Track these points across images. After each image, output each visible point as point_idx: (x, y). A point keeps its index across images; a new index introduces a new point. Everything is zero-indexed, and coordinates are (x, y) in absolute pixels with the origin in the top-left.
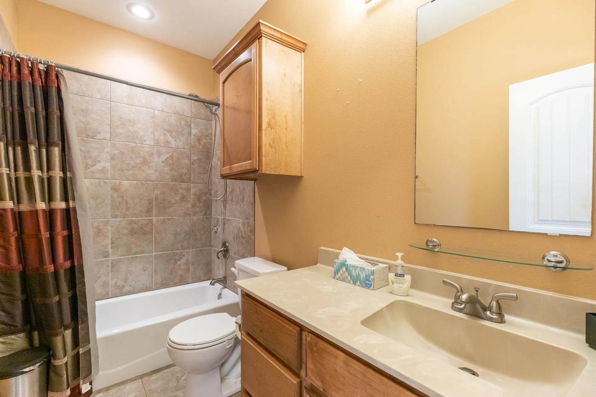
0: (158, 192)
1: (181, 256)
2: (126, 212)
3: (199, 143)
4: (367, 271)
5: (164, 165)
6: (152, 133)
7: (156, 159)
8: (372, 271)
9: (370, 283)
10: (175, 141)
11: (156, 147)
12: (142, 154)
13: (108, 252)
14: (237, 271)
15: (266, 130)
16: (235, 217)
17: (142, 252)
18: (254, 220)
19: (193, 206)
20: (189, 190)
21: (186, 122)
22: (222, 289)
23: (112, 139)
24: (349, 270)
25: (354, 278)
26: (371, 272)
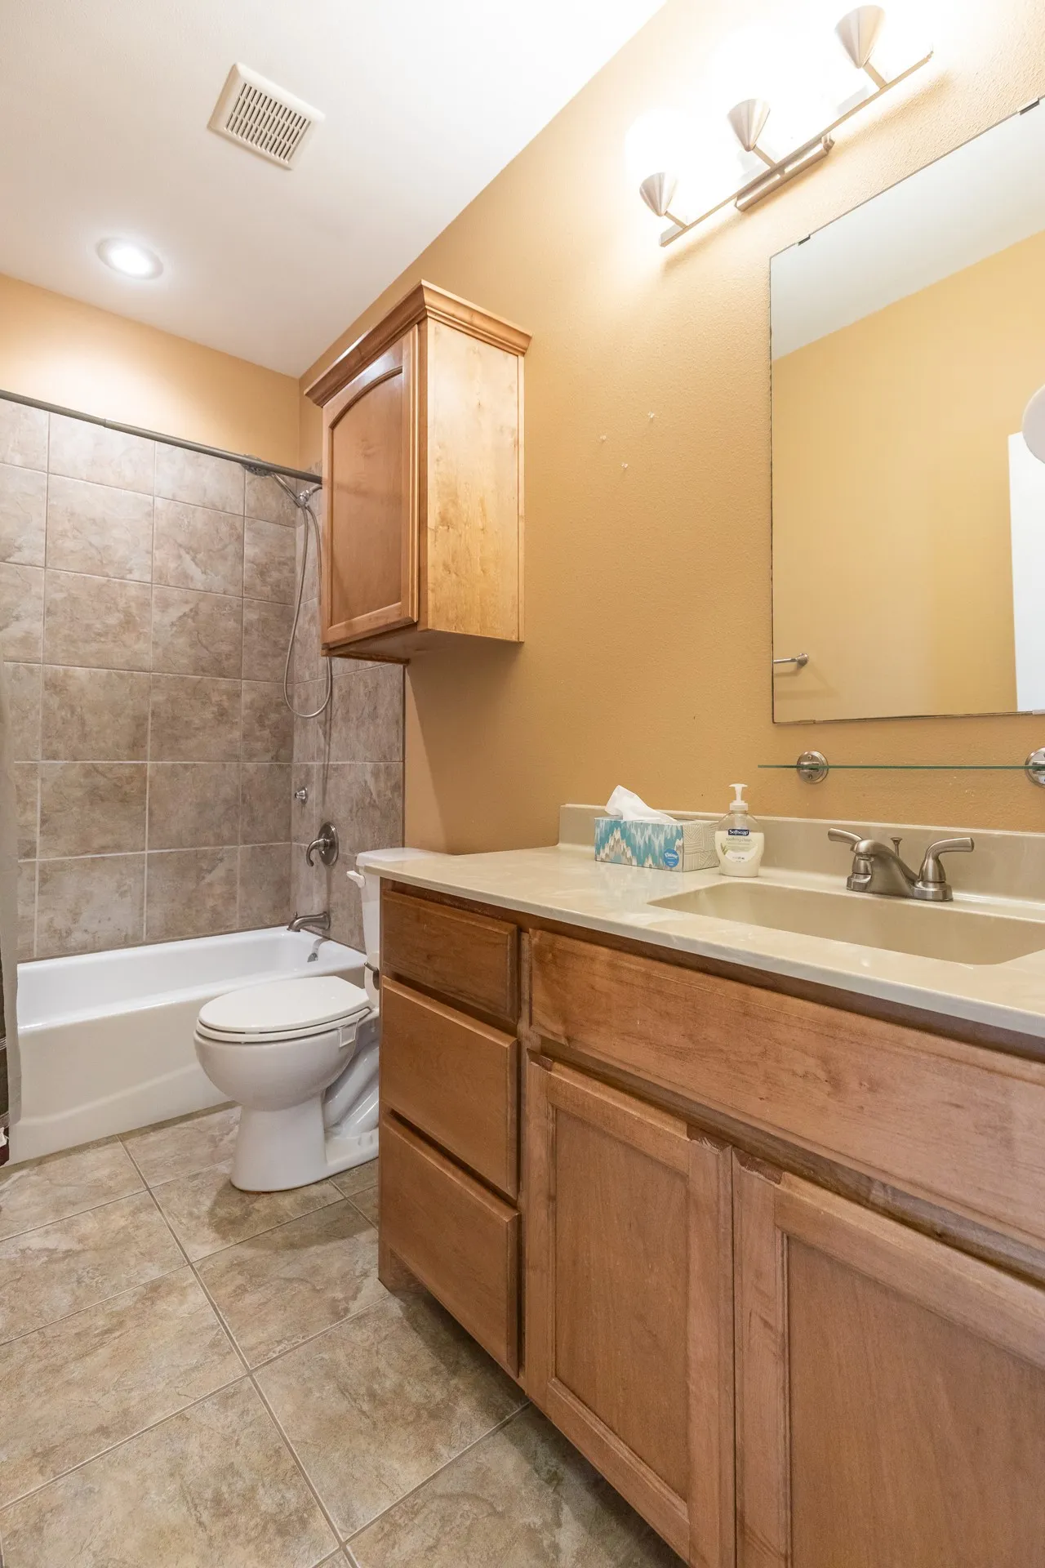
0: (158, 697)
1: (216, 860)
2: (81, 746)
3: (264, 582)
4: (668, 831)
5: (176, 632)
6: (148, 552)
7: (156, 616)
8: (679, 828)
9: (676, 857)
10: (204, 573)
11: (157, 588)
12: (122, 603)
13: (32, 843)
14: (362, 877)
15: (435, 531)
16: (353, 758)
17: (118, 847)
18: (404, 761)
19: (245, 736)
20: (238, 695)
21: (232, 529)
22: (319, 942)
23: (49, 565)
24: (629, 836)
25: (639, 852)
26: (677, 830)
